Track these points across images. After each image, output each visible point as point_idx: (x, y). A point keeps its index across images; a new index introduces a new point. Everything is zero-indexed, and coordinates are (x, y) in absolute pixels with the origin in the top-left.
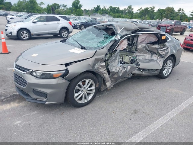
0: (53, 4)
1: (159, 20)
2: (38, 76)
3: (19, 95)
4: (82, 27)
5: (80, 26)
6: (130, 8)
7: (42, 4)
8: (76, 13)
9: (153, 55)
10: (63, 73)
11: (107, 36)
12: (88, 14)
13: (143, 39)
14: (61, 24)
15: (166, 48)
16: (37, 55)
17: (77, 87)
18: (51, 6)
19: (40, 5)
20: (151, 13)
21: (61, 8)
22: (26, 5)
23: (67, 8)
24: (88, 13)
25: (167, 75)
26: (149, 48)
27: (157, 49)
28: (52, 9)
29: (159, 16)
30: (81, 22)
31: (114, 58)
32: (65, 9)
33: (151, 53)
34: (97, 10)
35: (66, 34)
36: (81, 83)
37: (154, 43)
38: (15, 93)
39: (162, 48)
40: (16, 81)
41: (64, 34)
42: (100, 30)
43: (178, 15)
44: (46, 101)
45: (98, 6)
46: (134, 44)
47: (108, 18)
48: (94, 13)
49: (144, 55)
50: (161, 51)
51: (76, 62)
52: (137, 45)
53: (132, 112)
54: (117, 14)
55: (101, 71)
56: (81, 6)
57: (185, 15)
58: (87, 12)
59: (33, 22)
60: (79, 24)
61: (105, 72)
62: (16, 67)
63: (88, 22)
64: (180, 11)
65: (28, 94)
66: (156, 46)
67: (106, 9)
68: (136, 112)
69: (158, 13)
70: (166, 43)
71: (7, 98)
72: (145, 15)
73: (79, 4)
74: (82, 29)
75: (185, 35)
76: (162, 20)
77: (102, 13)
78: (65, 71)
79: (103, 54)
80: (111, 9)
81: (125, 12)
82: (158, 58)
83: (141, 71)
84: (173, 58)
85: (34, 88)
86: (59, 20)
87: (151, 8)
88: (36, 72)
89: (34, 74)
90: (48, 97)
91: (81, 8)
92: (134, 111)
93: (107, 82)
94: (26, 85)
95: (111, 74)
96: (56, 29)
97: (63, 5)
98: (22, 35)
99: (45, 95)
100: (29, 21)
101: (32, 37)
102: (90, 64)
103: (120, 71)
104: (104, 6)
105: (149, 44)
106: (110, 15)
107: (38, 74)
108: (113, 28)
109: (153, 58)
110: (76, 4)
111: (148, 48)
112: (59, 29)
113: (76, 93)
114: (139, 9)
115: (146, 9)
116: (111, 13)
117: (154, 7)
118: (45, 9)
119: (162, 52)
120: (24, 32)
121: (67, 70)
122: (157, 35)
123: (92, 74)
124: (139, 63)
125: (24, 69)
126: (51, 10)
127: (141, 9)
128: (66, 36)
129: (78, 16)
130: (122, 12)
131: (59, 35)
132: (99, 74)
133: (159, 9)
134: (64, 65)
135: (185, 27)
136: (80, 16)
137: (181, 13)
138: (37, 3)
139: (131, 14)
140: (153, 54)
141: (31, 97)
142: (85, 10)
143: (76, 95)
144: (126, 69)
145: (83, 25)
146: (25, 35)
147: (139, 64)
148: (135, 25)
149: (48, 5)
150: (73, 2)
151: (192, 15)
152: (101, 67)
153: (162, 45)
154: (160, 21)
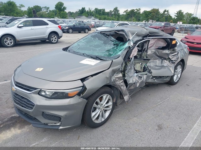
0: (34, 6)
1: (145, 21)
2: (49, 96)
3: (19, 117)
4: (70, 31)
5: (68, 29)
6: (116, 10)
7: (22, 7)
8: (60, 16)
9: (163, 61)
10: (80, 90)
11: (117, 43)
12: (73, 17)
13: (152, 44)
14: (50, 29)
15: (177, 53)
16: (42, 69)
17: (95, 105)
18: (32, 8)
19: (20, 7)
20: (137, 15)
21: (44, 10)
22: (4, 7)
23: (50, 10)
24: (73, 15)
25: (176, 81)
26: (160, 53)
27: (168, 54)
28: (34, 11)
29: (145, 18)
30: (69, 25)
31: (129, 68)
32: (47, 12)
33: (161, 59)
34: (82, 12)
35: (56, 38)
36: (98, 100)
37: (163, 48)
38: (13, 115)
39: (172, 54)
40: (18, 102)
41: (54, 39)
42: (107, 36)
43: (163, 16)
44: (60, 126)
45: (82, 8)
46: (144, 50)
47: (94, 20)
48: (79, 15)
49: (154, 61)
50: (171, 56)
51: (92, 76)
52: (147, 52)
53: (157, 128)
54: (103, 17)
55: (118, 83)
56: (65, 8)
57: (171, 17)
58: (71, 15)
59: (18, 27)
60: (67, 28)
61: (122, 84)
62: (16, 85)
63: (76, 25)
64: (166, 13)
65: (35, 118)
66: (167, 51)
67: (92, 11)
68: (160, 127)
69: (144, 14)
70: (176, 48)
71: (4, 123)
72: (132, 17)
73: (62, 6)
74: (70, 32)
75: (175, 36)
76: (148, 22)
77: (88, 15)
78: (81, 88)
79: (119, 64)
80: (96, 11)
81: (111, 14)
82: (169, 64)
83: (154, 80)
84: (182, 63)
85: (44, 111)
86: (47, 24)
87: (137, 9)
88: (45, 92)
89: (43, 93)
90: (62, 120)
91: (65, 11)
92: (158, 126)
93: (124, 96)
94: (32, 108)
95: (128, 86)
96: (44, 33)
97: (46, 7)
98: (6, 42)
99: (59, 118)
100: (13, 26)
101: (18, 44)
102: (108, 77)
103: (136, 82)
104: (89, 8)
105: (159, 49)
106: (96, 17)
107: (48, 93)
108: (124, 33)
109: (164, 64)
110: (59, 6)
111: (158, 54)
112: (47, 34)
113: (93, 112)
114: (125, 11)
115: (133, 11)
116: (97, 15)
117: (140, 9)
118: (25, 11)
119: (172, 58)
120: (8, 39)
121: (84, 87)
122: (166, 40)
123: (109, 88)
124: (150, 70)
125: (29, 88)
126: (33, 13)
127: (127, 10)
128: (55, 41)
129: (63, 19)
130: (108, 14)
131: (48, 40)
132: (116, 87)
133: (144, 11)
134: (80, 80)
135: (174, 28)
136: (65, 19)
137: (166, 14)
138: (16, 6)
139: (118, 16)
140: (163, 59)
141: (39, 121)
142: (70, 12)
143: (93, 114)
144: (142, 79)
145: (71, 28)
146: (9, 42)
147: (152, 72)
148: (146, 30)
149: (29, 8)
150: (56, 4)
151: (176, 16)
152: (117, 79)
153: (172, 49)
154: (147, 22)
